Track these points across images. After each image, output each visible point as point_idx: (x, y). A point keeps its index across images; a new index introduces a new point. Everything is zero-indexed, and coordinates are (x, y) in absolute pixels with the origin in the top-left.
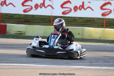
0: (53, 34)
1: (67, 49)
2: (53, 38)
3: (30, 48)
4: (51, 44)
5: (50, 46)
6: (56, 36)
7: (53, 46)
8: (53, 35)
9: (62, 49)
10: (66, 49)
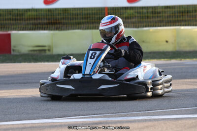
0: (92, 50)
1: (122, 78)
2: (91, 58)
3: (46, 83)
4: (87, 71)
5: (84, 75)
6: (98, 53)
7: (90, 74)
8: (91, 52)
9: (110, 79)
10: (120, 78)
